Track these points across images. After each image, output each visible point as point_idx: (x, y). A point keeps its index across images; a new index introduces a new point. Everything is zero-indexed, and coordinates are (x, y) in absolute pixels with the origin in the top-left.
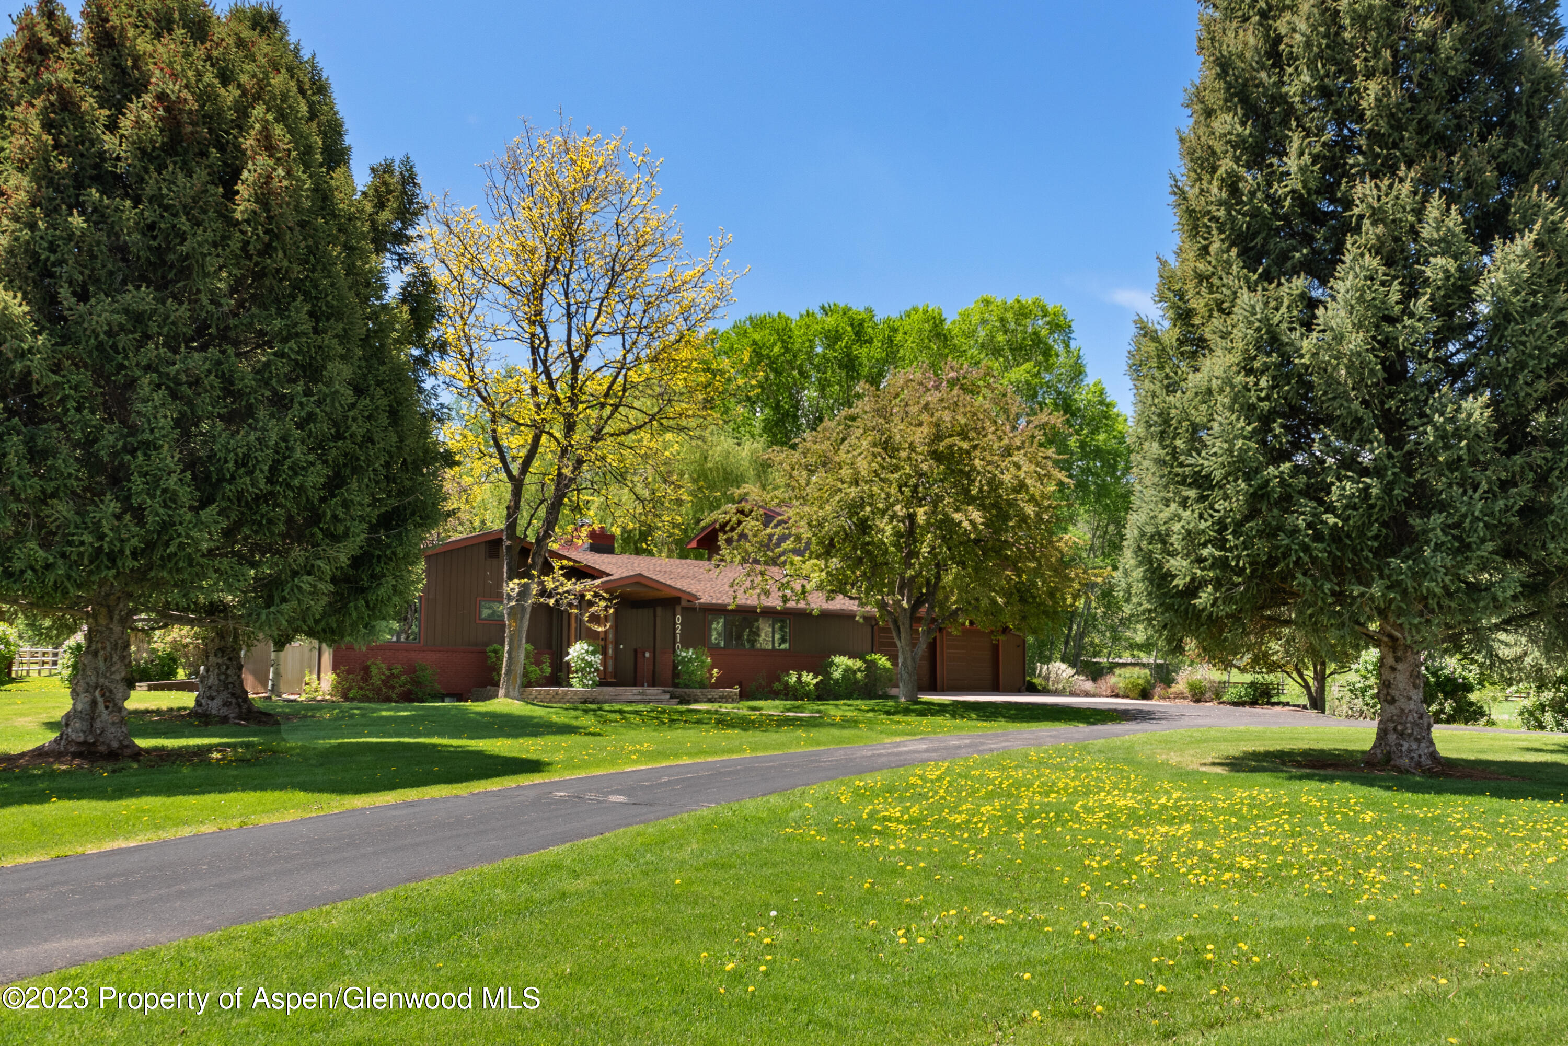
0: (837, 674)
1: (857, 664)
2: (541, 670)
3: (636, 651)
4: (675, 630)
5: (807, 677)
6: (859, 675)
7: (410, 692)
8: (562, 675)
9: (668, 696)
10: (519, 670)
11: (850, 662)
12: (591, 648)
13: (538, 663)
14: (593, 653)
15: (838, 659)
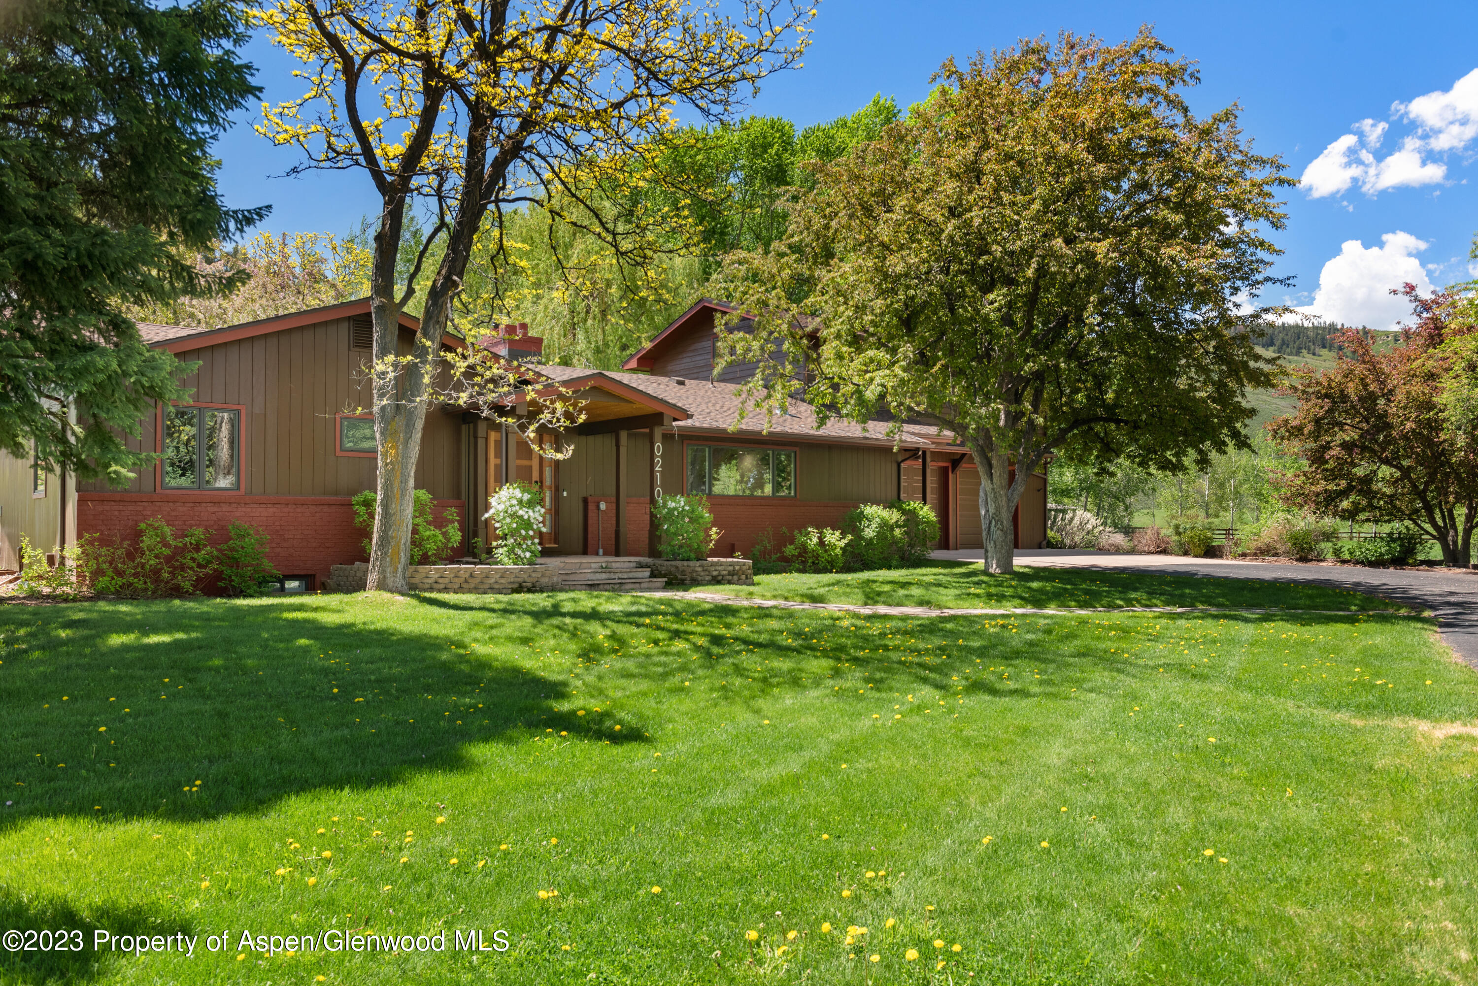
0: (870, 532)
1: (894, 516)
2: (444, 534)
3: (585, 501)
4: (652, 466)
5: (833, 537)
6: (897, 532)
7: (218, 576)
8: (479, 541)
9: (647, 573)
10: (404, 536)
11: (885, 513)
12: (526, 497)
13: (439, 523)
14: (530, 504)
15: (870, 510)
